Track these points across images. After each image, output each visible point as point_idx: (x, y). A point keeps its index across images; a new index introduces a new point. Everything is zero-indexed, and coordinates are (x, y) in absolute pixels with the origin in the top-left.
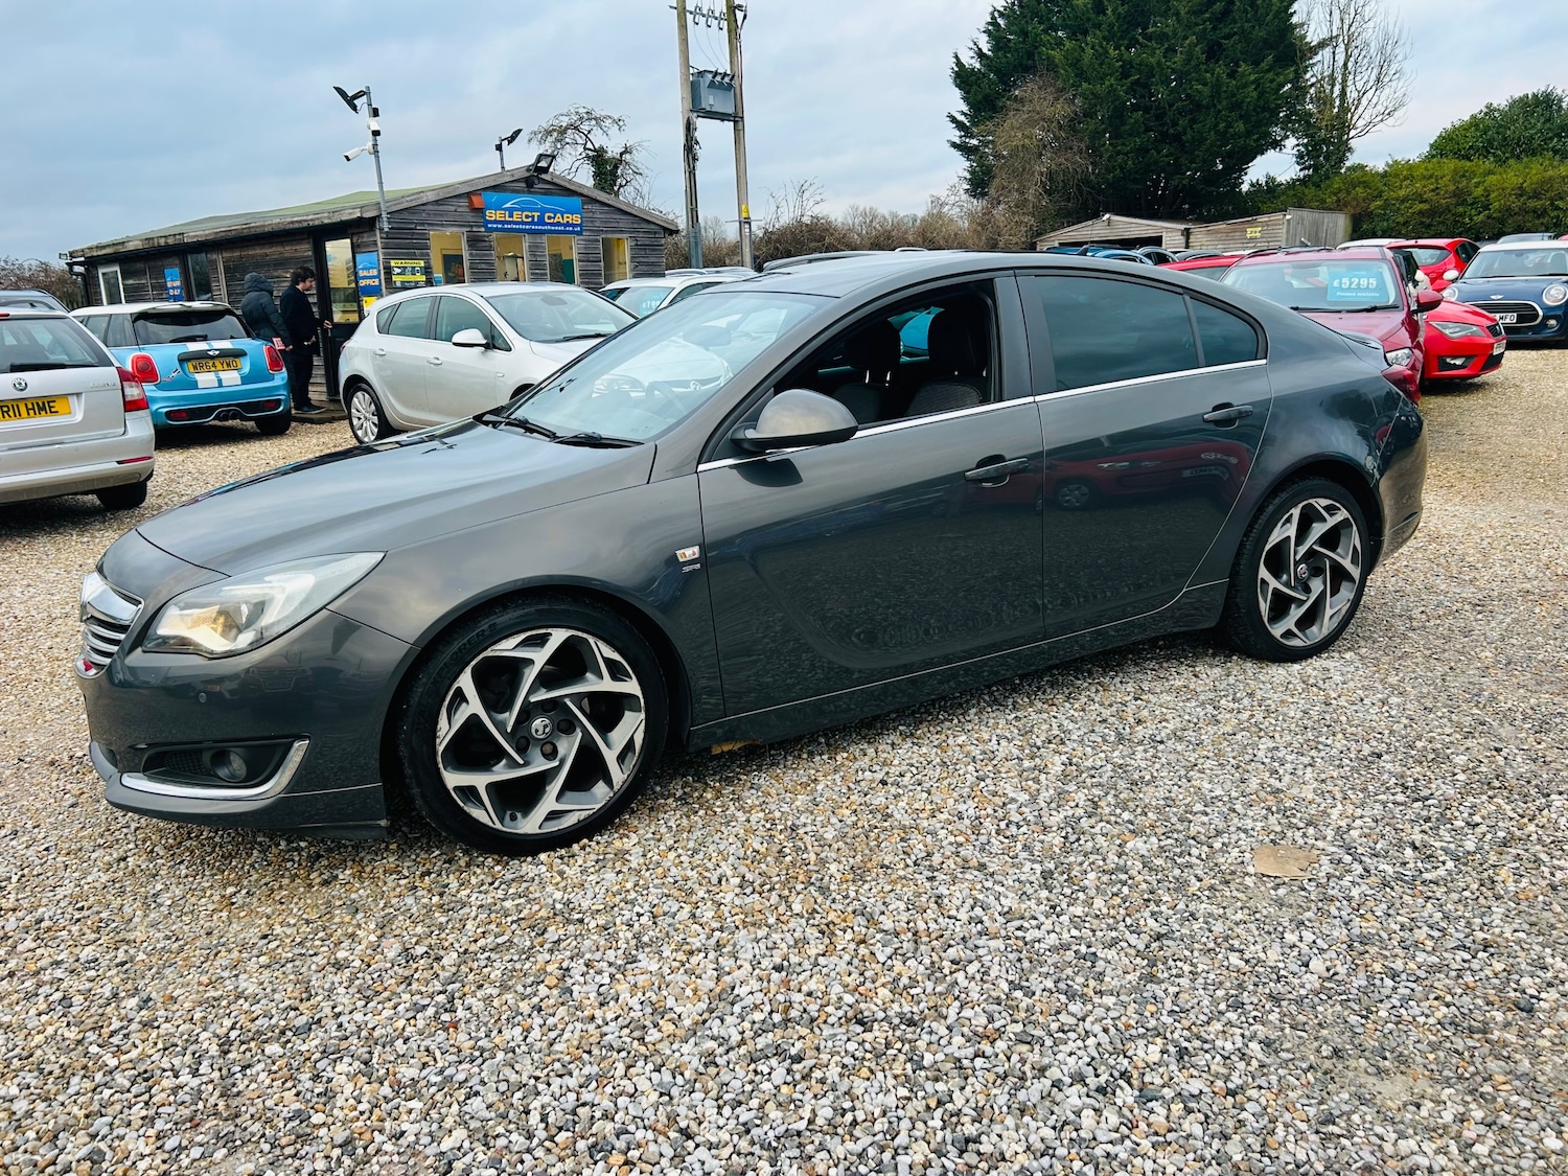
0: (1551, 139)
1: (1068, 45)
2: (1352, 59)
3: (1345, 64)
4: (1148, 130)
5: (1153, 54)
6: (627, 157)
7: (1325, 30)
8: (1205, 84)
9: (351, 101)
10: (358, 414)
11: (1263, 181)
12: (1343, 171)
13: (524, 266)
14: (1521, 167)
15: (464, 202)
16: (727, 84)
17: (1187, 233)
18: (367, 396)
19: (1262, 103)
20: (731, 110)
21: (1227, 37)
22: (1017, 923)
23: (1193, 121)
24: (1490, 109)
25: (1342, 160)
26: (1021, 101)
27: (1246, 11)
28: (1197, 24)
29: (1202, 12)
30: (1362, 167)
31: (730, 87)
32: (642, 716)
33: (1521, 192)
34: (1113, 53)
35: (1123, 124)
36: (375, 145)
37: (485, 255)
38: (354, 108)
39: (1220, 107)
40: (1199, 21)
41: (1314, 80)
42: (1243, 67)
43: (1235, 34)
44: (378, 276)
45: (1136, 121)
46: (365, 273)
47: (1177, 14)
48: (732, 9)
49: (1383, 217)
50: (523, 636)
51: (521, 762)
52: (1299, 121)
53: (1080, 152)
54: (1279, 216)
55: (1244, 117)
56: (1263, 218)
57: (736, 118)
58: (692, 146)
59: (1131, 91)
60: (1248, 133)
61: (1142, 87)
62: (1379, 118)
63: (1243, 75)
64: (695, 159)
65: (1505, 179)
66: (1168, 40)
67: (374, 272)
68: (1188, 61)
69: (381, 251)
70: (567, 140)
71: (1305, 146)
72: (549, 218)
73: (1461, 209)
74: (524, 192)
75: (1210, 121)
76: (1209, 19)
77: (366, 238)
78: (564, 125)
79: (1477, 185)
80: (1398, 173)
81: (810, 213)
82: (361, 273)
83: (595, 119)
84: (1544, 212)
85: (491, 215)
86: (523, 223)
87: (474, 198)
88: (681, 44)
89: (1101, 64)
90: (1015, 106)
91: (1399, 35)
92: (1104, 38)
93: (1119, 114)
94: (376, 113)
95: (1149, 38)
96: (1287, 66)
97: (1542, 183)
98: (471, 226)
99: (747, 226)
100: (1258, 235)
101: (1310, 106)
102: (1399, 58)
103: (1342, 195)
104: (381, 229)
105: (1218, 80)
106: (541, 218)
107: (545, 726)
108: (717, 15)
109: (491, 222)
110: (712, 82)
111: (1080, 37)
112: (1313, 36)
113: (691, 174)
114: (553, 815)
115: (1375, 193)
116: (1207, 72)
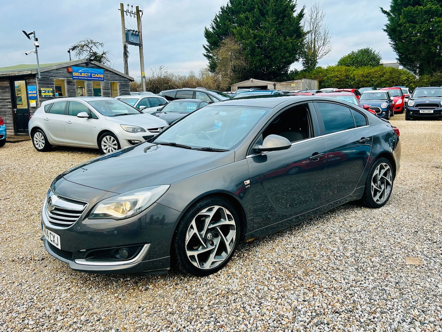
0: (370, 61)
1: (238, 28)
2: (317, 37)
3: (315, 39)
4: (262, 54)
5: (263, 33)
6: (104, 55)
7: (309, 28)
8: (278, 42)
9: (28, 36)
10: (37, 140)
11: (294, 70)
12: (315, 68)
13: (85, 90)
14: (362, 69)
15: (66, 70)
16: (137, 34)
17: (275, 85)
18: (40, 134)
19: (293, 48)
20: (139, 43)
21: (283, 29)
22: (360, 283)
23: (275, 52)
24: (353, 53)
25: (315, 65)
26: (225, 44)
27: (288, 22)
28: (274, 25)
29: (276, 22)
30: (320, 67)
31: (138, 35)
32: (235, 231)
33: (363, 76)
34: (251, 32)
35: (255, 52)
36: (36, 50)
37: (73, 87)
38: (29, 37)
39: (282, 49)
40: (275, 24)
41: (306, 42)
42: (288, 38)
43: (285, 28)
44: (36, 93)
45: (259, 52)
46: (31, 92)
47: (269, 22)
48: (138, 11)
49: (327, 82)
50: (208, 208)
51: (206, 247)
52: (303, 54)
53: (243, 60)
54: (300, 81)
55: (289, 52)
56: (296, 81)
57: (140, 45)
58: (126, 53)
59: (257, 43)
60: (290, 57)
61: (259, 42)
62: (325, 54)
63: (288, 40)
64: (127, 57)
65: (359, 72)
66: (266, 29)
67: (35, 92)
68: (273, 35)
69: (37, 85)
70: (84, 50)
71: (305, 61)
72: (93, 75)
73: (348, 80)
74: (85, 67)
75: (279, 53)
76: (277, 24)
77: (32, 80)
78: (83, 44)
79: (351, 74)
80: (330, 70)
81: (163, 75)
82: (29, 92)
83: (94, 43)
84: (369, 82)
85: (75, 74)
86: (85, 77)
87: (69, 68)
88: (122, 21)
89: (248, 35)
90: (223, 45)
91: (329, 31)
92: (249, 27)
93: (253, 49)
94: (37, 40)
95: (261, 28)
96: (299, 38)
97: (368, 73)
98: (68, 78)
99: (144, 79)
100: (295, 86)
101: (306, 50)
102: (329, 37)
103: (316, 75)
104: (38, 78)
105: (281, 41)
106: (91, 76)
107: (211, 236)
108: (133, 13)
109: (74, 76)
110: (132, 33)
111: (241, 26)
112: (305, 30)
113: (126, 62)
114: (213, 263)
115: (325, 75)
116: (278, 38)
